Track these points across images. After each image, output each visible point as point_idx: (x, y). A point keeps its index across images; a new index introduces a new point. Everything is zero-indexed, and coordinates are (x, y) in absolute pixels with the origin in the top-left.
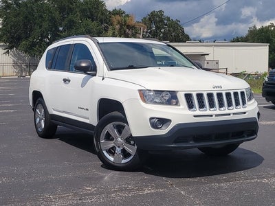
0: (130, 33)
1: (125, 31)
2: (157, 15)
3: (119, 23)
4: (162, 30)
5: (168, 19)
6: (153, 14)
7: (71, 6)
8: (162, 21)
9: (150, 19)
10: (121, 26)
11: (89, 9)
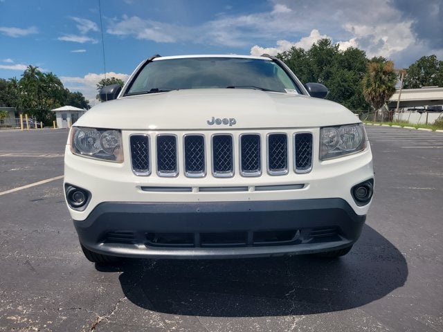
0: (386, 79)
1: (381, 78)
2: (428, 61)
3: (375, 70)
4: (433, 76)
6: (423, 60)
7: (329, 58)
8: (432, 66)
9: (419, 65)
10: (377, 72)
11: (347, 59)
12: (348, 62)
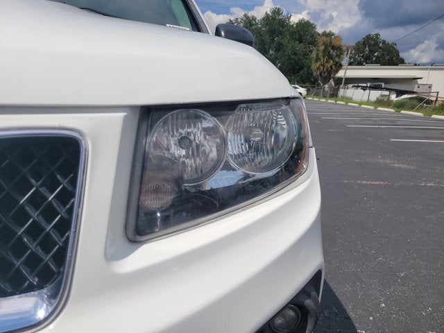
0: (334, 54)
1: (329, 52)
2: (372, 39)
3: (324, 44)
4: (376, 54)
5: (384, 42)
6: (368, 37)
7: (281, 29)
8: (376, 44)
9: (364, 42)
10: (326, 47)
11: (298, 31)
12: (300, 34)
